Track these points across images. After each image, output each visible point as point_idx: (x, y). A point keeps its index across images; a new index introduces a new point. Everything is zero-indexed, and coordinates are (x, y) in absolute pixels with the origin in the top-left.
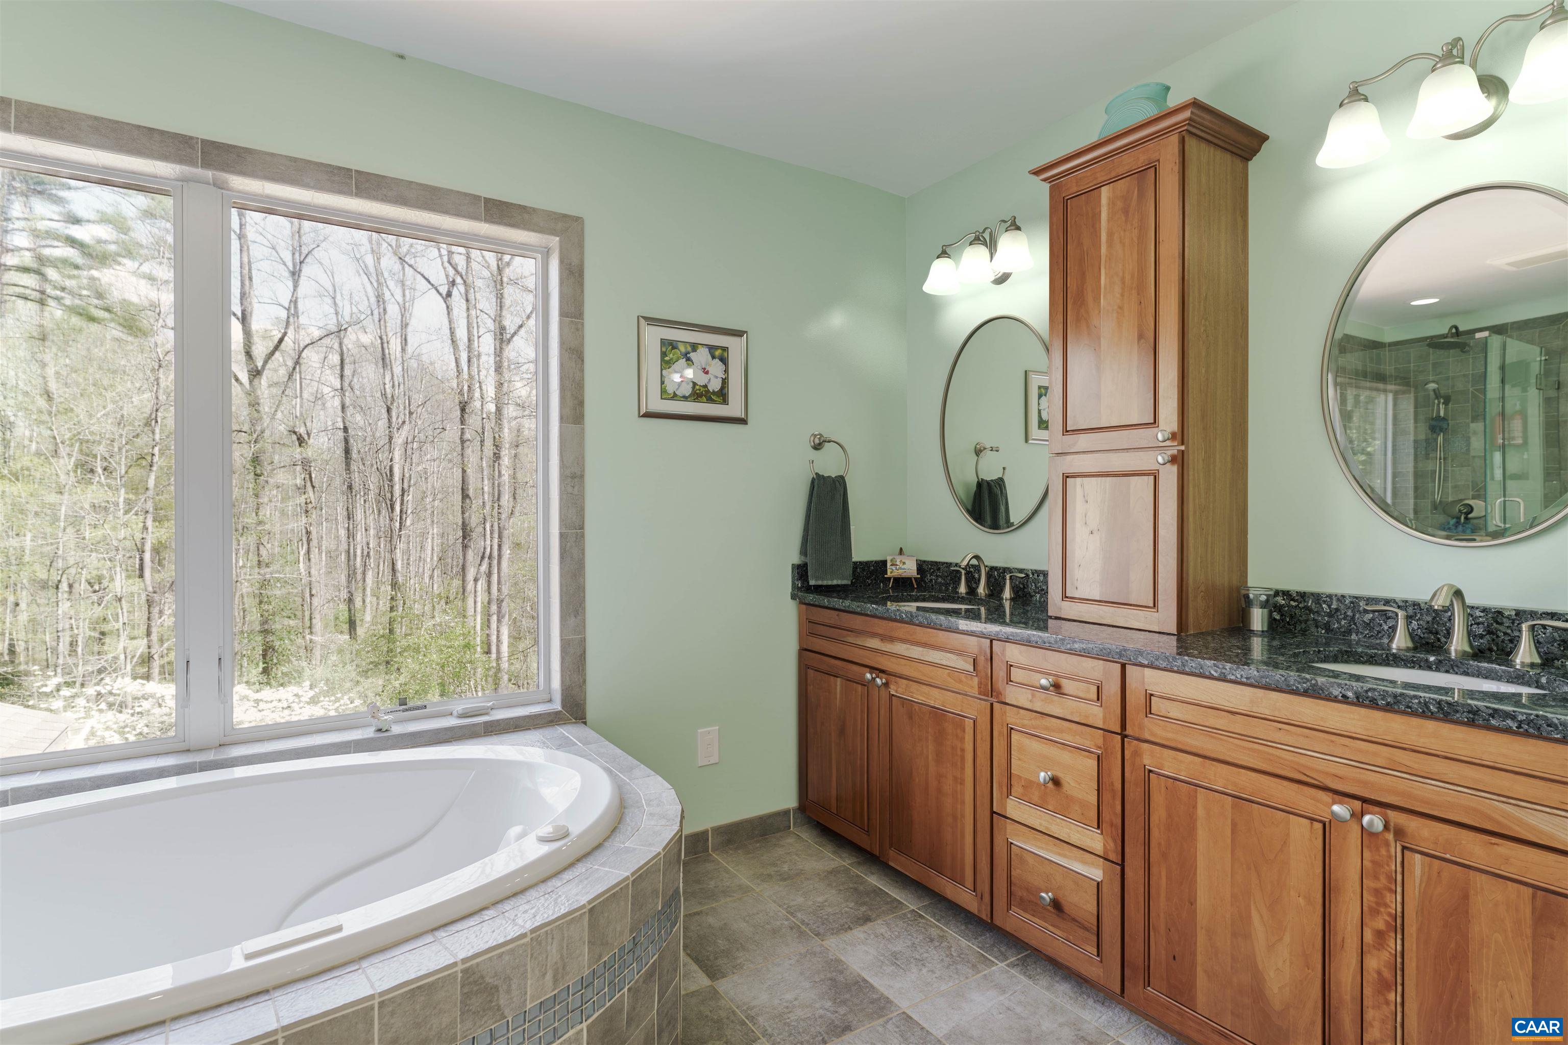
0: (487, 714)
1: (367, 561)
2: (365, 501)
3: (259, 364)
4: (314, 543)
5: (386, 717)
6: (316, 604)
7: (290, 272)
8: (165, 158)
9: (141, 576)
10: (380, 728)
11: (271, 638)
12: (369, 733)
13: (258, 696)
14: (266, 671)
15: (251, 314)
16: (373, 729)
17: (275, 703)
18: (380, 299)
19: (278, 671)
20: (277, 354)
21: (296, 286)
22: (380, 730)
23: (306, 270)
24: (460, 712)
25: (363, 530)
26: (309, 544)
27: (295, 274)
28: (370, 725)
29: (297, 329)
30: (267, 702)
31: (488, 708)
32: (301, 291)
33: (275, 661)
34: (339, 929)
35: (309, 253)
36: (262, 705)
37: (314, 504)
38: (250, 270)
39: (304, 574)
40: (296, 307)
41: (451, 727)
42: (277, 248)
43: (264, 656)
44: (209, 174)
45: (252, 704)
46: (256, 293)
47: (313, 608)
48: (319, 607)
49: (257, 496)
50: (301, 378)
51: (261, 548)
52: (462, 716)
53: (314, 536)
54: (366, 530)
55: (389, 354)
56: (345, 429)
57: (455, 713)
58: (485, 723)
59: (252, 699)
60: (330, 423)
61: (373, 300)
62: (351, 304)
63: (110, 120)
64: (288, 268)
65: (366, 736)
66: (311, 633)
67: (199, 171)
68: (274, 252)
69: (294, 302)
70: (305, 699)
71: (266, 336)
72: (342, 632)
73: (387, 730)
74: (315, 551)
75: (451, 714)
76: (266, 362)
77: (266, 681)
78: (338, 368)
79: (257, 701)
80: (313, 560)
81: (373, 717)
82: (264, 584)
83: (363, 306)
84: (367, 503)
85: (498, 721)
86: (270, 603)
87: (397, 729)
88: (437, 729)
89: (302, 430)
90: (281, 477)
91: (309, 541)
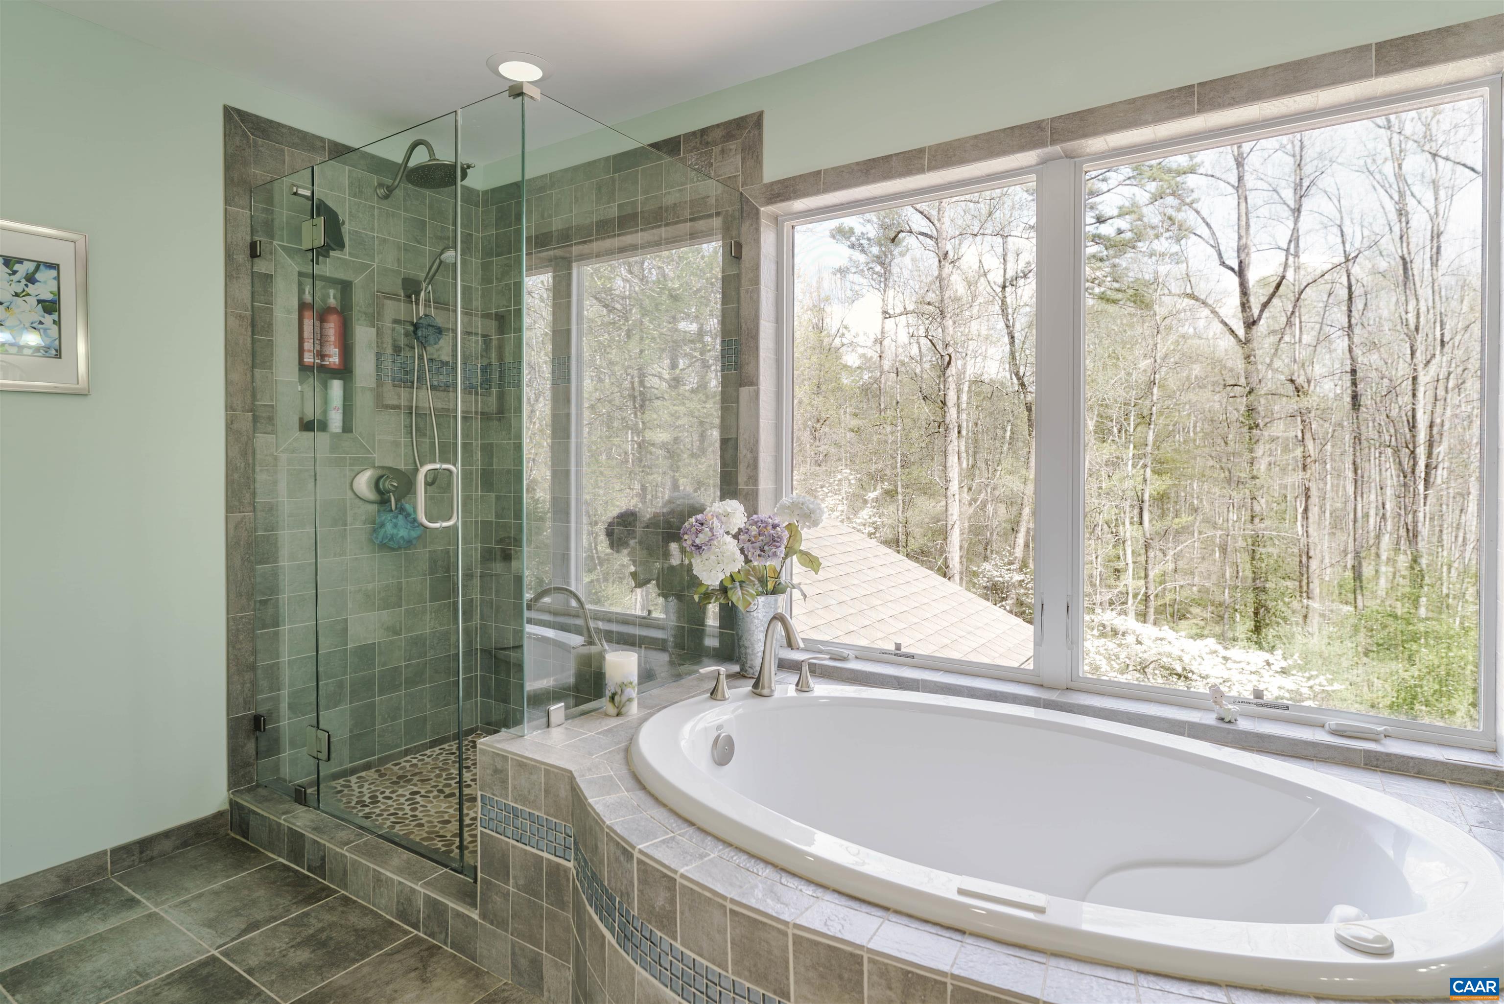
0: (1376, 741)
1: (1383, 524)
2: (1380, 453)
3: (1256, 312)
4: (1314, 499)
5: (1230, 707)
6: (1314, 567)
7: (1291, 210)
8: (1022, 148)
9: (1141, 524)
10: (1223, 716)
11: (1264, 597)
12: (1210, 719)
13: (1227, 653)
14: (1257, 629)
15: (1249, 264)
16: (1214, 716)
17: (1243, 665)
18: (1402, 213)
19: (1270, 633)
20: (1275, 301)
21: (1296, 221)
22: (1222, 719)
23: (1307, 204)
24: (1334, 727)
25: (1378, 488)
26: (1307, 501)
27: (1297, 211)
28: (1211, 710)
29: (1297, 269)
30: (1235, 662)
31: (1378, 733)
32: (1303, 225)
33: (1267, 621)
34: (1041, 910)
35: (1312, 182)
36: (1230, 664)
37: (1313, 458)
38: (1247, 219)
39: (1300, 533)
40: (1297, 246)
41: (1313, 743)
42: (1278, 189)
43: (1256, 614)
44: (1057, 149)
45: (1221, 660)
46: (1256, 241)
47: (1311, 571)
48: (1317, 571)
49: (1251, 451)
50: (1301, 322)
51: (1255, 502)
52: (1335, 733)
53: (1314, 493)
54: (1381, 488)
55: (1413, 275)
56: (1353, 372)
57: (1327, 726)
58: (1367, 752)
59: (1220, 655)
60: (1337, 366)
61: (1393, 216)
62: (1362, 226)
63: (985, 134)
64: (1288, 206)
65: (1204, 721)
66: (1308, 598)
67: (1049, 150)
68: (1275, 196)
69: (1295, 239)
70: (1276, 667)
71: (1263, 282)
72: (1347, 603)
73: (1230, 722)
74: (1314, 511)
75: (1323, 726)
76: (1262, 311)
77: (1255, 640)
78: (1346, 303)
79: (1225, 658)
80: (1311, 520)
81: (1215, 702)
82: (1256, 541)
83: (1380, 226)
84: (1383, 455)
85: (1389, 755)
86: (1262, 560)
87: (1244, 725)
88: (1293, 740)
89: (1301, 380)
90: (1278, 429)
91: (1308, 497)
